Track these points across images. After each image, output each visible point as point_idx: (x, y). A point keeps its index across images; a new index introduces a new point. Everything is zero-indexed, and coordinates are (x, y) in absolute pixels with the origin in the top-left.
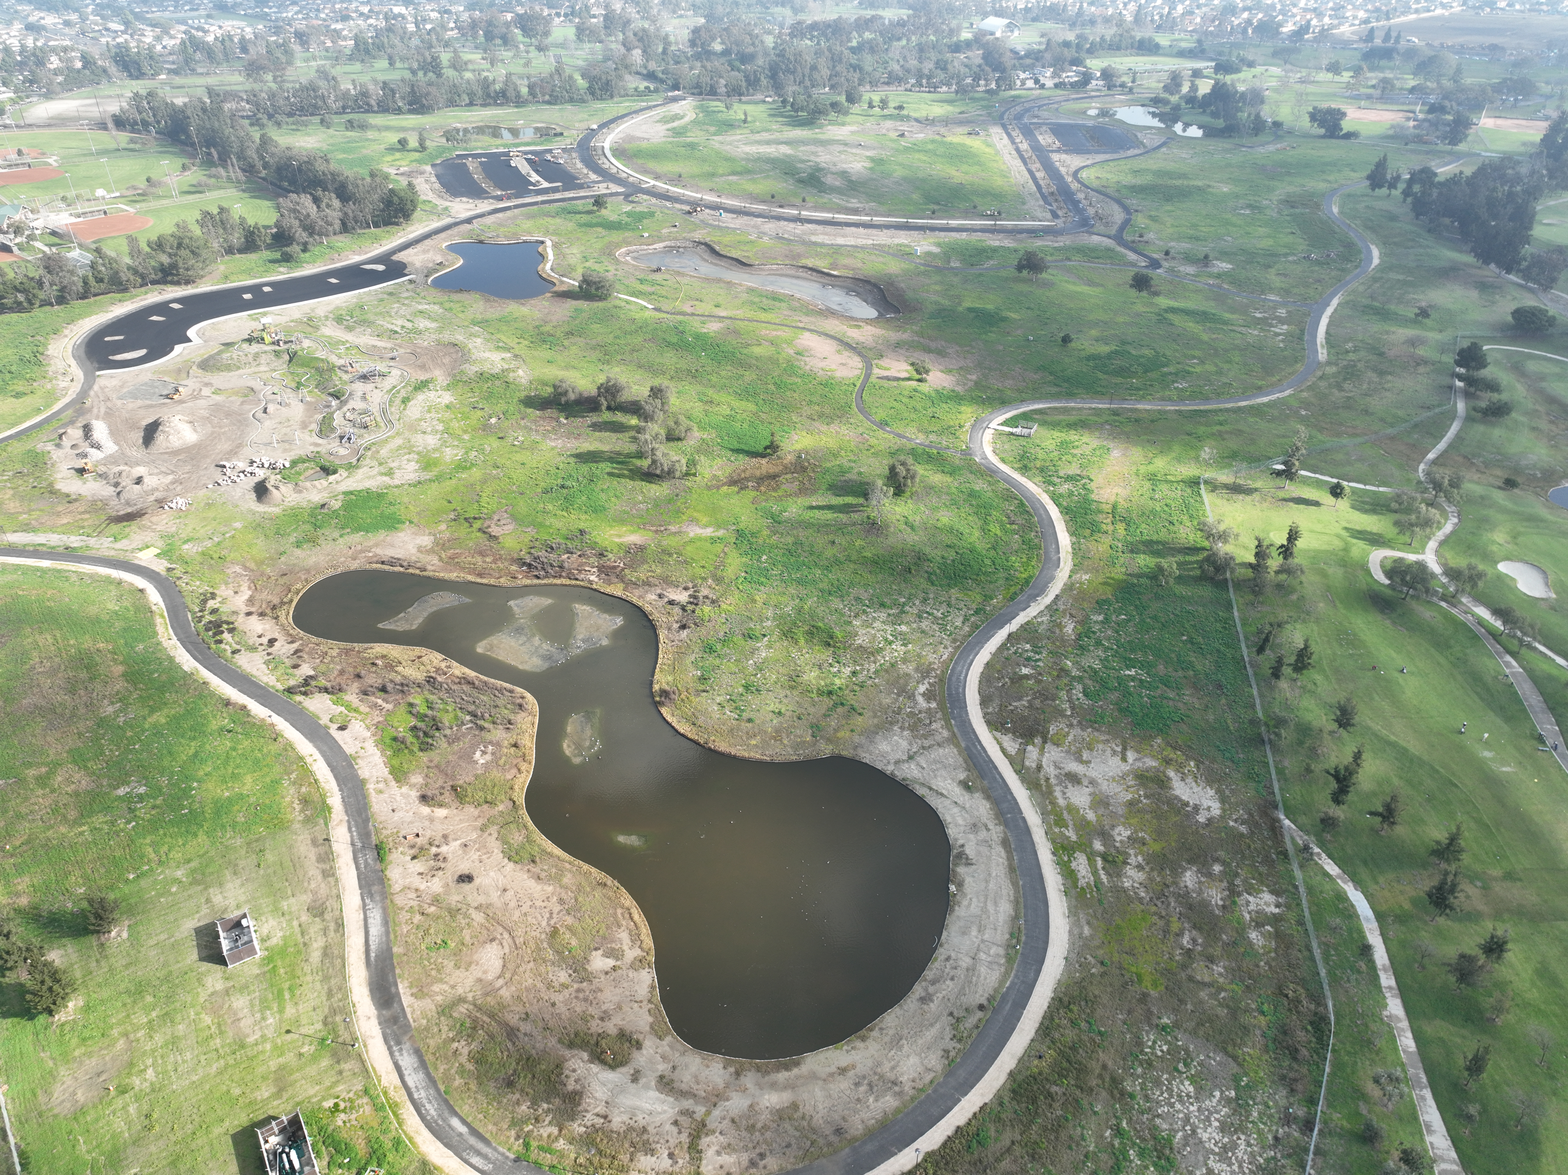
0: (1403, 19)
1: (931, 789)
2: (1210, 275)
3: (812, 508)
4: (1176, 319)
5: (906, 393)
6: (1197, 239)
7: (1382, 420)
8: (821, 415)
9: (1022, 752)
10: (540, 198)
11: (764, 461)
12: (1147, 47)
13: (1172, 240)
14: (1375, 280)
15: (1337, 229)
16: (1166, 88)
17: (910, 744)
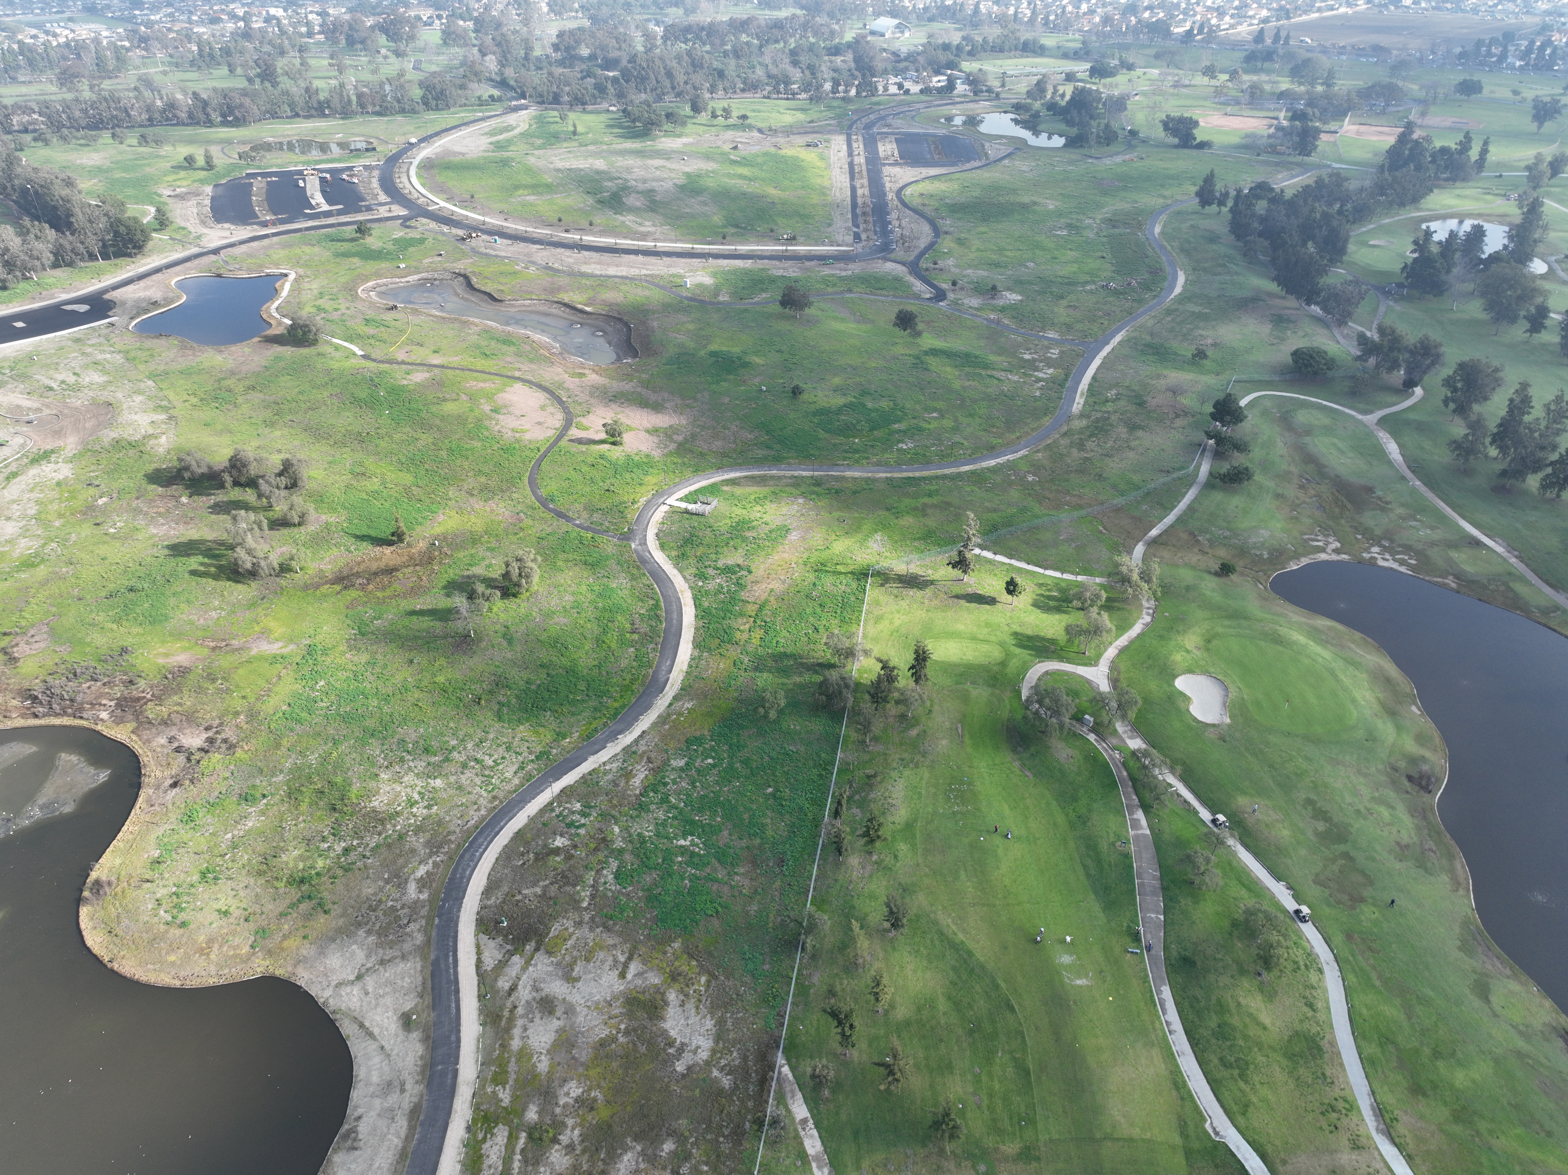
0: (1304, 18)
1: (362, 1025)
2: (994, 309)
3: (413, 613)
4: (933, 362)
5: (590, 460)
6: (997, 265)
7: (1114, 487)
8: (484, 489)
9: (502, 965)
10: (310, 223)
11: (388, 550)
12: (1030, 48)
13: (970, 267)
14: (1169, 312)
15: (1150, 253)
16: (1029, 94)
17: (368, 956)
